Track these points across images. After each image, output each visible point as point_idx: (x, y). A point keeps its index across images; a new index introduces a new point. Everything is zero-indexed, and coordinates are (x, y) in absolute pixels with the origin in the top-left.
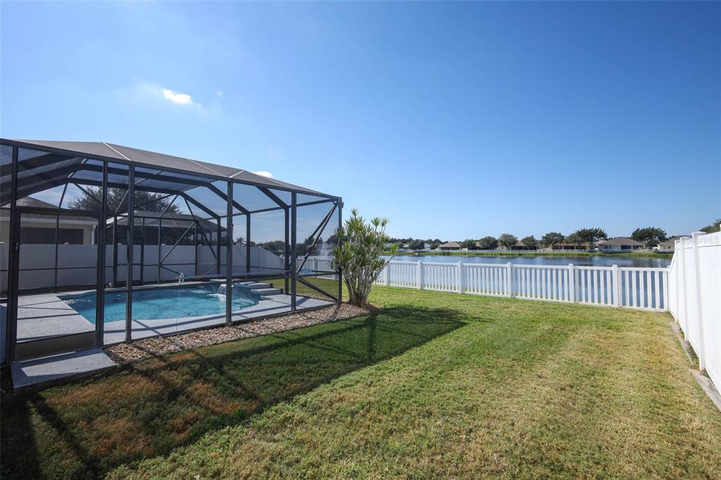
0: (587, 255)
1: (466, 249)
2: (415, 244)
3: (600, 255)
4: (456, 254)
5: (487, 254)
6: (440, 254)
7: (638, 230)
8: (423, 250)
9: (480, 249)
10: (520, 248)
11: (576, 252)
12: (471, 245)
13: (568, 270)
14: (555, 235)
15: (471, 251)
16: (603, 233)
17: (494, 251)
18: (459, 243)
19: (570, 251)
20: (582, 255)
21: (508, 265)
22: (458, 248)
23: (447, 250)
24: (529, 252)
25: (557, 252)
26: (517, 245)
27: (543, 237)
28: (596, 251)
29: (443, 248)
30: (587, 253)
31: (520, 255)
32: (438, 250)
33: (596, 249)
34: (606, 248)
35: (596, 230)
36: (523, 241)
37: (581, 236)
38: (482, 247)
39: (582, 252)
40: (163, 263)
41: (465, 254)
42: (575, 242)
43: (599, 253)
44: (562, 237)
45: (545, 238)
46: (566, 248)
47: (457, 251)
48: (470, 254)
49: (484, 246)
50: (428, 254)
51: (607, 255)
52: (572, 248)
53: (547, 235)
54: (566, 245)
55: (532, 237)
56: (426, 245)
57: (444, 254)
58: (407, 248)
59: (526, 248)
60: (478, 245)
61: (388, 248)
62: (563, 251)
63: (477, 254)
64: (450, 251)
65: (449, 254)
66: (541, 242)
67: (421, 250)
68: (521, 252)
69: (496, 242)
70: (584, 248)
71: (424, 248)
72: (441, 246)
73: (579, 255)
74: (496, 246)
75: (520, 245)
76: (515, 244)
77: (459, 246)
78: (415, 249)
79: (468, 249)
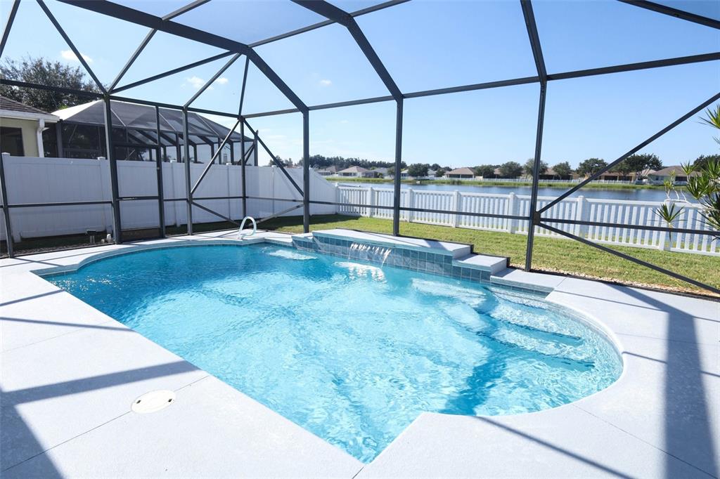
0: (634, 188)
1: (481, 177)
2: (416, 169)
3: (650, 188)
4: (468, 183)
5: (508, 184)
6: (448, 183)
7: (701, 157)
8: (426, 178)
9: (498, 177)
10: (550, 177)
11: (619, 183)
12: (487, 172)
13: (577, 202)
14: (596, 161)
15: (487, 180)
16: (657, 161)
17: (517, 181)
18: (471, 169)
19: (612, 183)
20: (628, 187)
21: (510, 196)
22: (470, 176)
23: (457, 179)
24: (561, 182)
26: (546, 173)
27: (581, 164)
28: (644, 183)
29: (451, 176)
30: (634, 185)
31: (550, 185)
32: (444, 178)
33: (644, 180)
34: (657, 179)
35: (650, 157)
36: (555, 168)
38: (502, 175)
39: (627, 184)
40: (194, 196)
41: (480, 183)
42: (620, 171)
43: (648, 185)
44: (605, 164)
45: (584, 165)
46: (607, 178)
47: (470, 180)
48: (487, 183)
49: (504, 174)
50: (433, 183)
51: (659, 188)
52: (614, 178)
53: (587, 161)
55: (567, 163)
56: (430, 171)
57: (453, 183)
58: (404, 175)
59: (557, 178)
60: (497, 172)
61: (381, 174)
62: (603, 182)
63: (496, 184)
64: (460, 179)
65: (459, 183)
66: (578, 171)
67: (423, 178)
68: (552, 182)
69: (521, 169)
70: (629, 179)
71: (427, 175)
72: (448, 172)
73: (624, 187)
74: (520, 174)
75: (550, 174)
76: (544, 172)
77: (472, 173)
78: (417, 176)
79: (484, 178)
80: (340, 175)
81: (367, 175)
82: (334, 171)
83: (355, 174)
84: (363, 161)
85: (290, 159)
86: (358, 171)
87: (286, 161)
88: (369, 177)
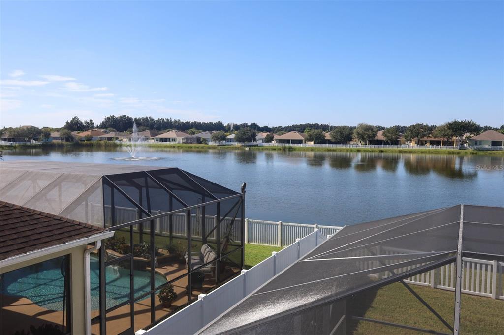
1: (312, 143)
2: (244, 135)
4: (300, 150)
5: (340, 150)
6: (279, 150)
8: (255, 143)
9: (330, 142)
10: (380, 142)
11: (443, 148)
12: (318, 137)
14: (421, 126)
15: (318, 146)
16: (475, 126)
17: (349, 146)
19: (437, 147)
20: (453, 153)
22: (300, 141)
24: (392, 148)
25: (423, 148)
28: (466, 148)
29: (281, 141)
30: (457, 150)
31: (381, 151)
33: (465, 145)
34: (476, 144)
35: (470, 123)
37: (453, 129)
38: (332, 139)
39: (450, 148)
41: (312, 149)
42: (445, 136)
45: (412, 130)
46: (432, 143)
47: (302, 145)
49: (336, 140)
50: (262, 149)
52: (439, 143)
53: (413, 127)
54: (433, 139)
56: (258, 136)
58: (231, 140)
59: (386, 143)
60: (328, 136)
61: (204, 140)
64: (291, 145)
65: (290, 149)
68: (382, 147)
70: (452, 143)
71: (255, 140)
73: (450, 152)
74: (351, 140)
75: (379, 139)
76: (374, 137)
77: (302, 138)
78: (244, 142)
79: (314, 143)
80: (157, 140)
81: (188, 140)
82: (149, 136)
83: (174, 140)
84: (175, 121)
85: (91, 120)
86: (178, 136)
87: (86, 122)
88: (191, 143)
